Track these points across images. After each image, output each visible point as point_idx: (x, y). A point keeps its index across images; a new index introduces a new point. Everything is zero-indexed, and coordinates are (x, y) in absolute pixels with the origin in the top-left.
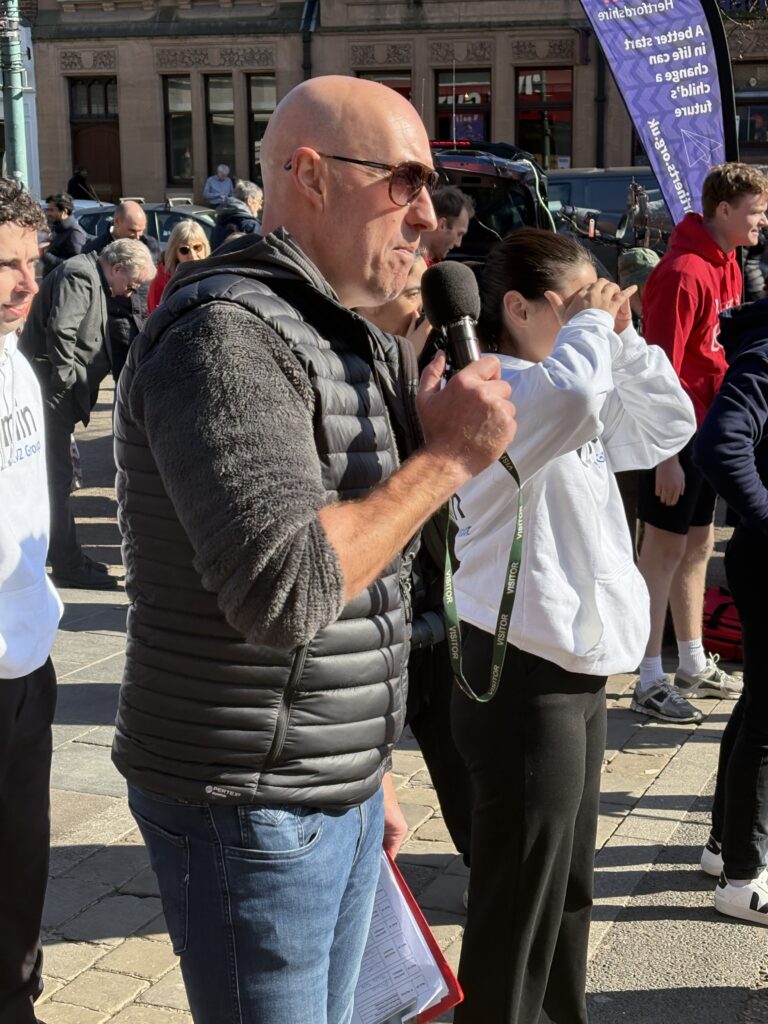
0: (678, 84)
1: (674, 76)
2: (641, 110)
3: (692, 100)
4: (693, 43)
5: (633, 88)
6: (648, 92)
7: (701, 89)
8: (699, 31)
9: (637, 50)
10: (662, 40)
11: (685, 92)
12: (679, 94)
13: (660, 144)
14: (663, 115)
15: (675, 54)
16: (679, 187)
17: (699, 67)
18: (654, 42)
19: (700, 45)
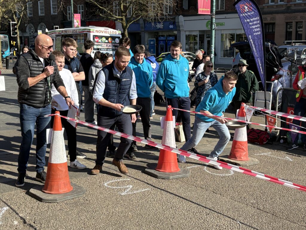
0: (254, 28)
1: (254, 27)
2: (248, 33)
3: (257, 32)
4: (257, 20)
5: (246, 29)
6: (249, 30)
7: (258, 29)
8: (258, 18)
9: (248, 22)
10: (252, 20)
11: (256, 30)
12: (254, 30)
13: (251, 40)
14: (252, 34)
15: (254, 23)
16: (254, 49)
17: (258, 25)
18: (250, 20)
19: (258, 21)
